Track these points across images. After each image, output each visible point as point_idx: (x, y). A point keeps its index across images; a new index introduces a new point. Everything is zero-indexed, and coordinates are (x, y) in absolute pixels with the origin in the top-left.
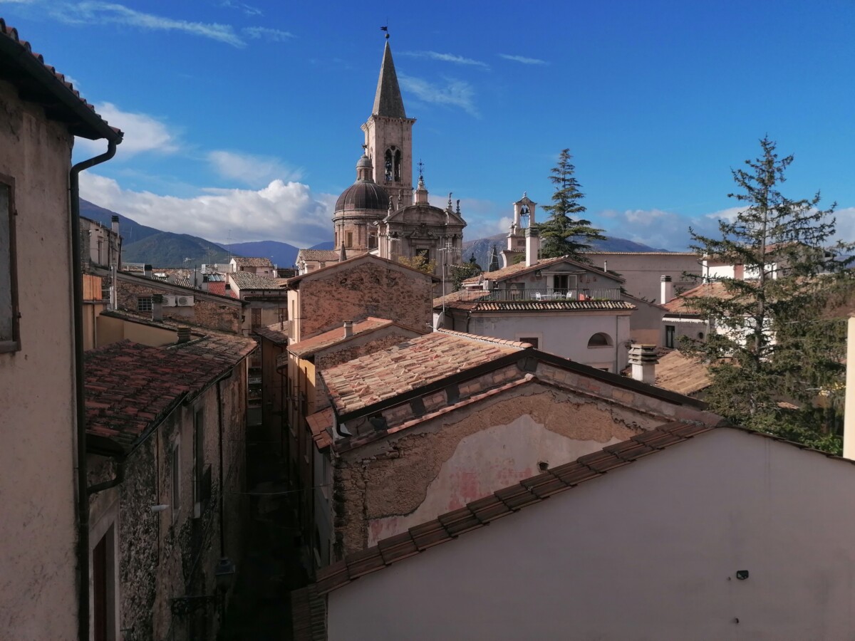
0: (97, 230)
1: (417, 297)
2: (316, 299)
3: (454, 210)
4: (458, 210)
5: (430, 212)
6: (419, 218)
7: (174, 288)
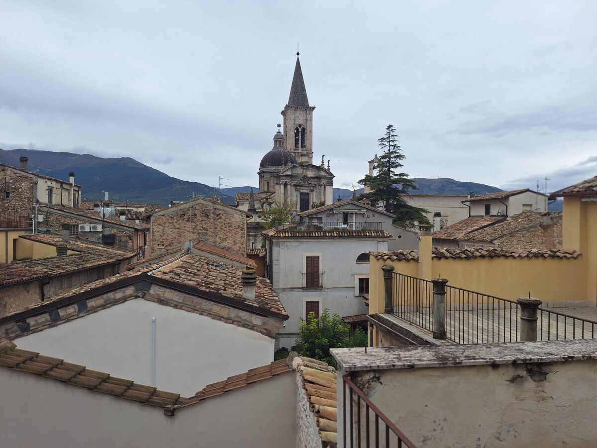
0: (46, 182)
1: (235, 227)
2: (163, 228)
3: (326, 167)
4: (329, 166)
5: (310, 168)
6: (303, 172)
7: (90, 220)
